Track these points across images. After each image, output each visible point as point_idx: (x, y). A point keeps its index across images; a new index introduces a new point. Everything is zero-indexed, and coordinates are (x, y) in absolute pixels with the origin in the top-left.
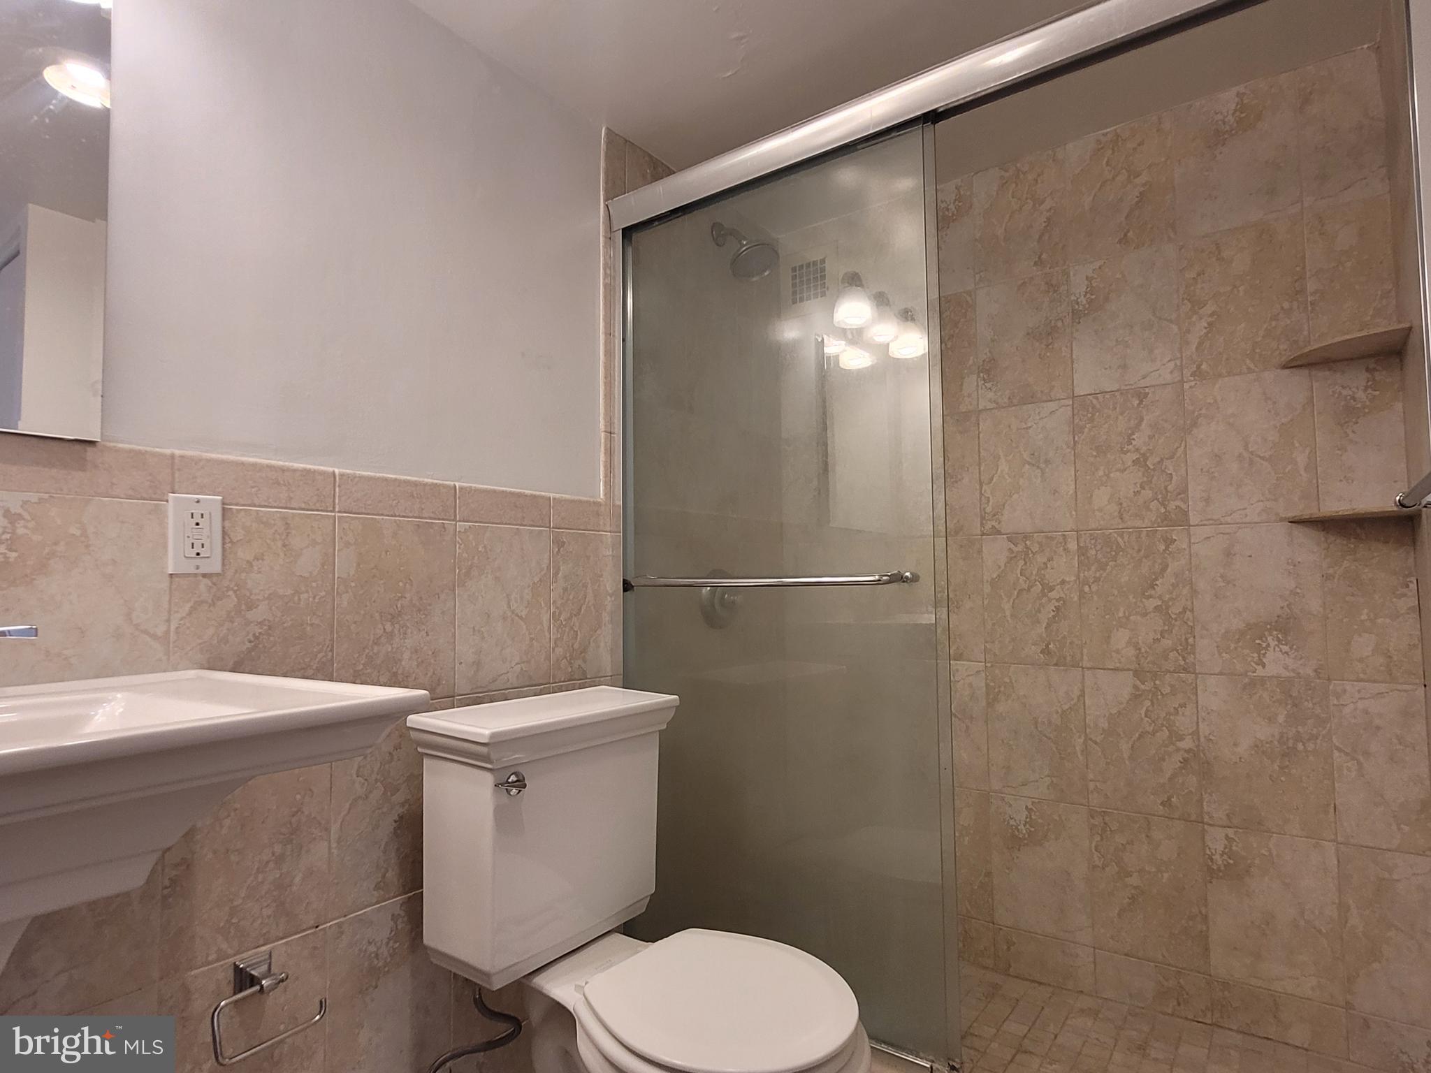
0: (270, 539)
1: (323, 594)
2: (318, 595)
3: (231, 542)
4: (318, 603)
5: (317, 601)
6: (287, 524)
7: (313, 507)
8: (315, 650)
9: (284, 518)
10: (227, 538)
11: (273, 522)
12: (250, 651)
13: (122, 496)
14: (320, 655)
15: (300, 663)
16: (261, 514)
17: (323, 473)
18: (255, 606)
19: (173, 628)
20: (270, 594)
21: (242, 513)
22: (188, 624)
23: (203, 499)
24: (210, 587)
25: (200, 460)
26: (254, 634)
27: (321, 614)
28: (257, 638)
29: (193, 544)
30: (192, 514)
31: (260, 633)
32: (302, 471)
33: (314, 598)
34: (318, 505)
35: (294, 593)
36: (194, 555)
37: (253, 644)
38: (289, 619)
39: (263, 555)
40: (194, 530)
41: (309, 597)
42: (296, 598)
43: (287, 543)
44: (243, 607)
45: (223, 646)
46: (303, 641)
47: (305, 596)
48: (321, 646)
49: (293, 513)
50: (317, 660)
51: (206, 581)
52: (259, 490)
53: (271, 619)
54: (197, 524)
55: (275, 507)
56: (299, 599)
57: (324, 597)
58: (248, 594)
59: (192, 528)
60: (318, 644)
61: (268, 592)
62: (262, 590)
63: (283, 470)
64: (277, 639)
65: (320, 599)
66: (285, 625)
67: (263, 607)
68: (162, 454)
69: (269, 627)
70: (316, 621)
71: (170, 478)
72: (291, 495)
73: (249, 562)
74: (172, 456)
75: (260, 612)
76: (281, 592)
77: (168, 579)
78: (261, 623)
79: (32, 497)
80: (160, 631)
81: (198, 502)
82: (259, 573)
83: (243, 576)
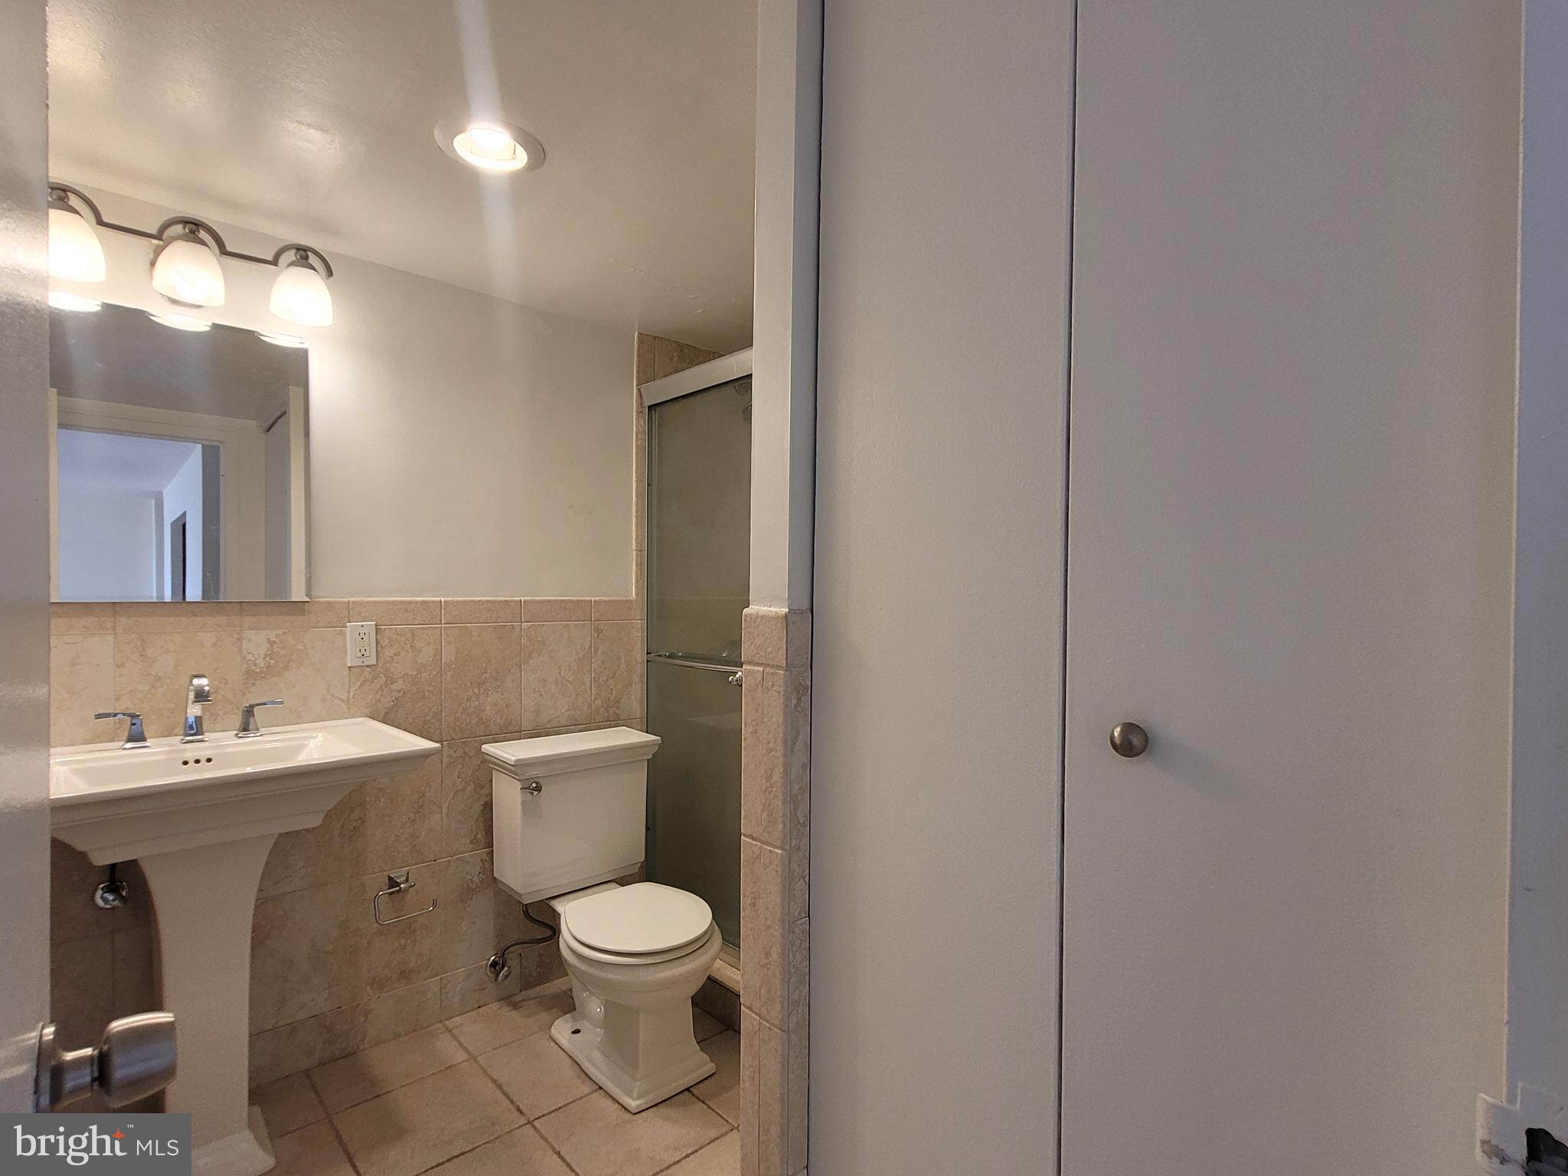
0: (403, 643)
3: (381, 647)
5: (431, 677)
6: (413, 633)
7: (429, 623)
8: (431, 705)
9: (411, 630)
10: (379, 645)
11: (404, 634)
12: (392, 706)
13: (324, 627)
14: (434, 708)
15: (422, 713)
16: (398, 630)
17: (433, 602)
18: (396, 681)
19: (351, 696)
21: (387, 630)
22: (359, 693)
23: (365, 624)
24: (370, 672)
25: (363, 603)
26: (395, 697)
27: (434, 685)
28: (397, 699)
29: (361, 650)
30: (360, 633)
31: (399, 696)
32: (421, 602)
33: (430, 675)
34: (431, 621)
35: (418, 673)
36: (361, 656)
37: (394, 703)
38: (414, 689)
39: (399, 652)
40: (361, 642)
41: (427, 675)
42: (419, 676)
43: (413, 645)
44: (389, 683)
45: (377, 704)
46: (424, 700)
47: (425, 674)
49: (416, 627)
50: (433, 711)
51: (369, 669)
52: (396, 616)
53: (405, 688)
54: (363, 639)
55: (406, 625)
57: (436, 674)
58: (391, 675)
60: (433, 702)
61: (403, 674)
62: (399, 673)
63: (410, 603)
64: (408, 699)
65: (433, 676)
66: (412, 691)
67: (400, 682)
68: (344, 602)
69: (404, 693)
70: (431, 689)
71: (347, 614)
72: (415, 617)
73: (391, 657)
74: (349, 602)
75: (399, 685)
76: (410, 673)
77: (348, 669)
78: (399, 691)
79: (280, 632)
80: (344, 697)
81: (362, 626)
82: (397, 663)
83: (388, 665)
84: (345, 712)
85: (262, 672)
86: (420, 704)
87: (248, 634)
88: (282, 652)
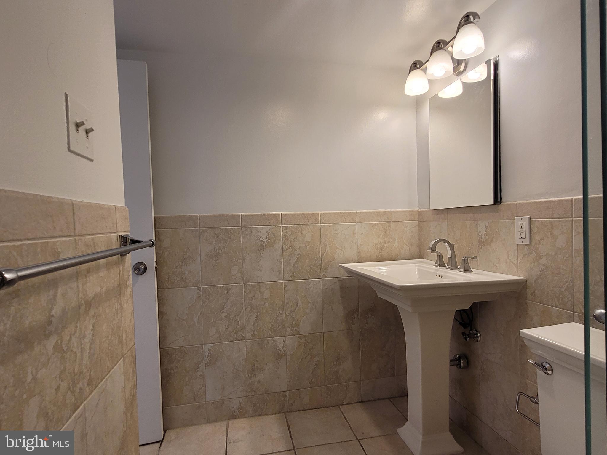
0: (546, 231)
1: (567, 256)
2: (565, 256)
3: (533, 233)
4: (565, 260)
5: (565, 259)
6: (552, 225)
7: (563, 217)
8: (565, 281)
9: (551, 222)
10: (532, 231)
11: (547, 224)
12: (541, 275)
13: (506, 219)
14: (567, 284)
15: (558, 285)
16: (542, 222)
17: (566, 200)
18: (542, 258)
19: (519, 262)
20: (547, 254)
21: (536, 222)
22: (522, 262)
23: (523, 218)
24: (528, 249)
25: (524, 204)
26: (542, 269)
27: (567, 265)
28: (543, 270)
29: (520, 234)
30: (520, 223)
31: (544, 269)
32: (557, 201)
33: (564, 258)
34: (564, 215)
35: (555, 254)
36: (520, 238)
37: (541, 273)
38: (554, 265)
39: (543, 238)
40: (521, 229)
41: (561, 257)
42: (556, 257)
43: (552, 233)
44: (538, 258)
45: (532, 271)
46: (559, 276)
47: (560, 256)
48: (567, 279)
49: (554, 220)
50: (566, 285)
51: (526, 247)
52: (542, 212)
53: (547, 264)
54: (522, 227)
55: (548, 218)
56: (558, 257)
57: (567, 257)
58: (539, 253)
59: (520, 229)
60: (566, 278)
61: (546, 253)
62: (544, 252)
63: (550, 202)
64: (549, 272)
65: (566, 258)
66: (552, 267)
67: (544, 258)
68: (514, 204)
69: (547, 267)
70: (564, 268)
71: (516, 212)
72: (554, 212)
73: (539, 240)
74: (517, 204)
75: (543, 261)
76: (550, 253)
77: (516, 246)
78: (544, 265)
79: (489, 222)
80: (515, 262)
81: (522, 219)
82: (543, 245)
83: (537, 246)
84: (515, 272)
85: (484, 242)
86: (558, 278)
87: (479, 222)
88: (491, 232)
